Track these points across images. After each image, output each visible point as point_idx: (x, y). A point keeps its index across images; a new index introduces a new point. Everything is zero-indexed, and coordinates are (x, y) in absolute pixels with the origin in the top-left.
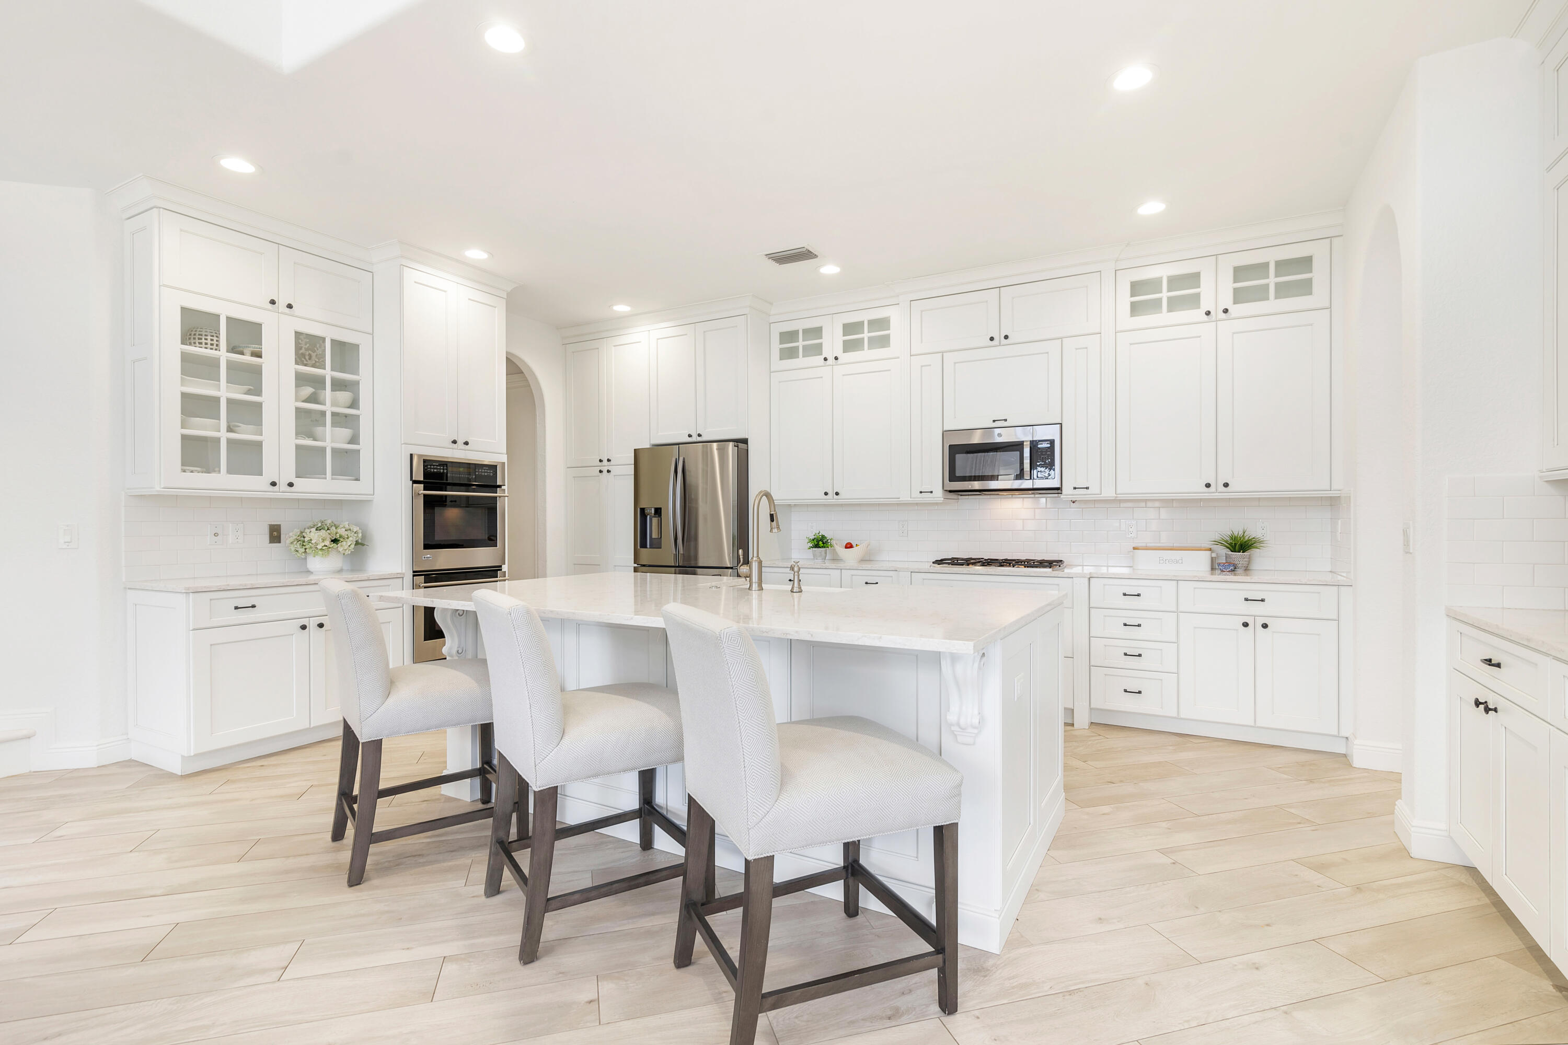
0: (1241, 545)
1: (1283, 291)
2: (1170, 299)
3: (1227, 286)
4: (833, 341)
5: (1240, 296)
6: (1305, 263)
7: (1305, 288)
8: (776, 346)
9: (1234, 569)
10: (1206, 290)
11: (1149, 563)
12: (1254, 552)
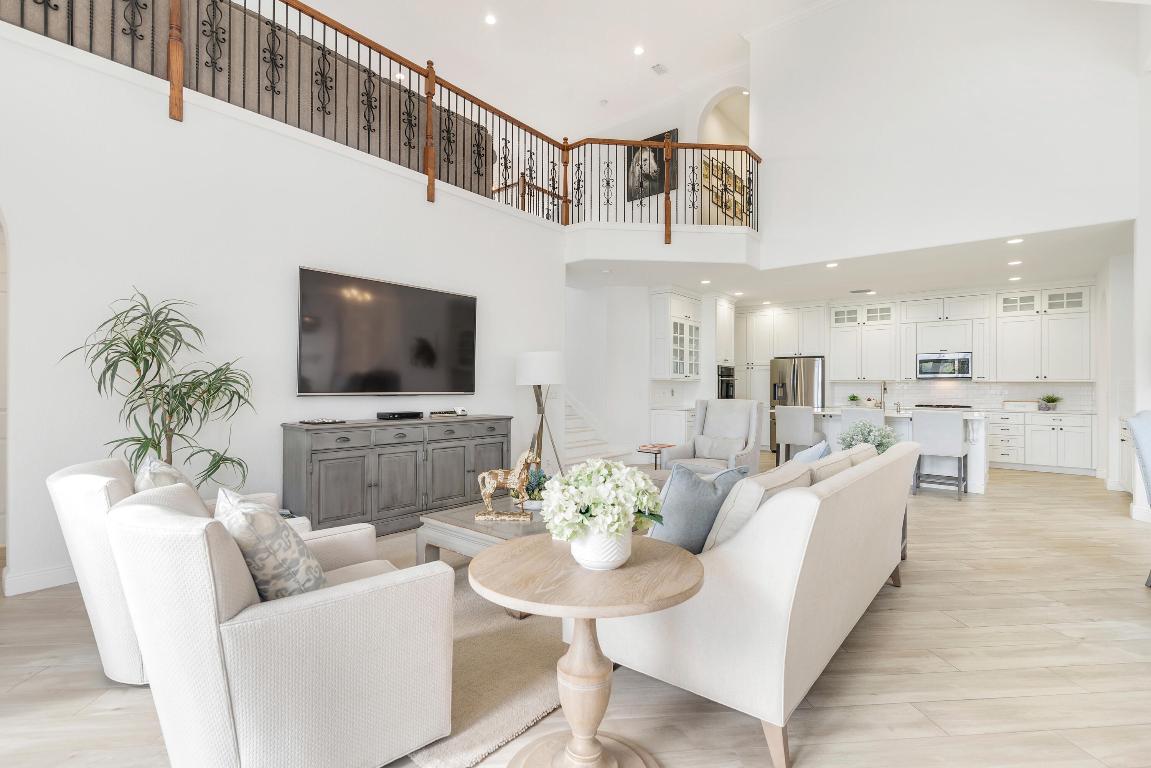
0: (1052, 400)
1: (1070, 305)
2: (1021, 306)
3: (1046, 302)
4: (862, 316)
5: (1051, 306)
6: (1079, 295)
7: (1079, 304)
8: (833, 318)
9: (1049, 409)
10: (1037, 302)
11: (1010, 406)
12: (1058, 403)
